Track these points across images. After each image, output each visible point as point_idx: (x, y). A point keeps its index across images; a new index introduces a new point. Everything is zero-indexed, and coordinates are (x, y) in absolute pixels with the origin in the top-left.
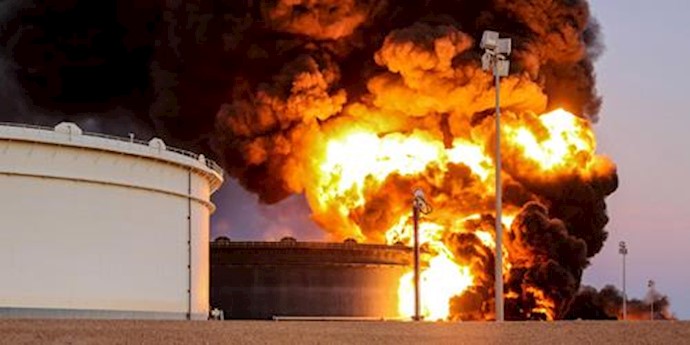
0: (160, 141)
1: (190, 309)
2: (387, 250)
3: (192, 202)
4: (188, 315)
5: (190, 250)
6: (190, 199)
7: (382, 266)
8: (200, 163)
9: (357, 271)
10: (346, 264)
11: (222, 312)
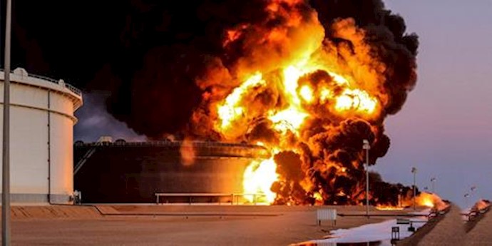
0: (24, 70)
1: (49, 192)
2: (235, 147)
3: (51, 114)
4: (48, 196)
5: (49, 149)
6: (49, 111)
7: (232, 158)
8: (61, 86)
9: (214, 162)
10: (205, 158)
11: (80, 193)
